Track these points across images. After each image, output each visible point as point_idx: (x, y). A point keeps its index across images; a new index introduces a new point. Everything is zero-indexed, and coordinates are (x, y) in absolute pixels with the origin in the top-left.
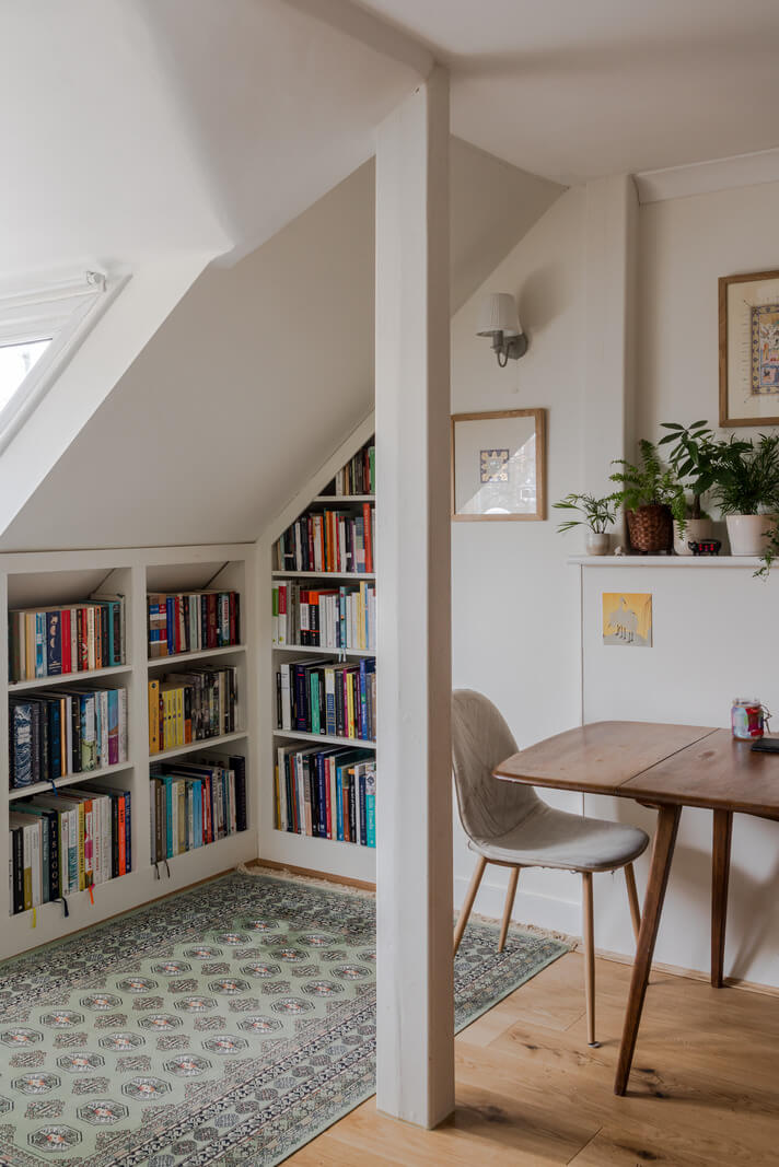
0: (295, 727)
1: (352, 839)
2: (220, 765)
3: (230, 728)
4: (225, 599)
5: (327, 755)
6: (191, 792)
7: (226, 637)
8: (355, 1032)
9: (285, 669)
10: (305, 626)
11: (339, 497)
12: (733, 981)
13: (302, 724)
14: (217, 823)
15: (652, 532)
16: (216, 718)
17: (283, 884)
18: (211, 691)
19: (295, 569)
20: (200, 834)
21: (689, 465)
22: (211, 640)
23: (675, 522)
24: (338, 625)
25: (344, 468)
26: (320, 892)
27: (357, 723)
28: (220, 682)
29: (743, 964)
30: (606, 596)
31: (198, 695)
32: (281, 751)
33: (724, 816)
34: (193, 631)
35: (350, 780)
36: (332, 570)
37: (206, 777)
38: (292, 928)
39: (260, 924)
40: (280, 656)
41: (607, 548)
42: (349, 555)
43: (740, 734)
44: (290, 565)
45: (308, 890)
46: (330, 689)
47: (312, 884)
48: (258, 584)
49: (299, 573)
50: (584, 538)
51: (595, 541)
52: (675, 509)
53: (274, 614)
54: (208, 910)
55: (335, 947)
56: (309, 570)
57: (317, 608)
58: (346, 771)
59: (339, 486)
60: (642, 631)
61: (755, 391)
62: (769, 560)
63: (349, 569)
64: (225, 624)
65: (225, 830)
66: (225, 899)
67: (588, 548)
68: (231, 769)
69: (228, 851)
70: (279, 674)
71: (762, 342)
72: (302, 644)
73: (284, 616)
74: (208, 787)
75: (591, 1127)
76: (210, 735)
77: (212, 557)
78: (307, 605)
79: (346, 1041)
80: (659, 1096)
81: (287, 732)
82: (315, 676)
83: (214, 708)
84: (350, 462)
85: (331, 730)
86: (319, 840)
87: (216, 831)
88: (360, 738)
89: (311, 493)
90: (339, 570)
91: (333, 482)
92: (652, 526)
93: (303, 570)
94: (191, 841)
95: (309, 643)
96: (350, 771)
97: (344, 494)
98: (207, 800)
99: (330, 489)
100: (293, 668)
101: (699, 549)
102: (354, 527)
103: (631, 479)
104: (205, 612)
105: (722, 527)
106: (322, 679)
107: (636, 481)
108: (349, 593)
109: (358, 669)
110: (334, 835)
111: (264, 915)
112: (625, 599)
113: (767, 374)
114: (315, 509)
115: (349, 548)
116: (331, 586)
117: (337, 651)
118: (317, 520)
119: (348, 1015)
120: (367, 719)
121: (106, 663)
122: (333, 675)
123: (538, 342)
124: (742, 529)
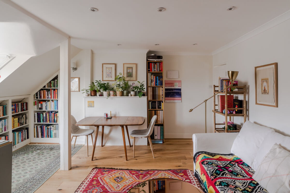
0: (38, 122)
1: (48, 137)
2: (24, 129)
3: (26, 123)
4: (25, 104)
5: (44, 126)
6: (19, 134)
7: (25, 109)
8: (54, 162)
9: (36, 113)
10: (40, 107)
11: (46, 88)
12: (104, 146)
13: (39, 121)
14: (24, 138)
16: (23, 122)
17: (37, 145)
18: (23, 118)
19: (38, 98)
20: (21, 140)
21: (99, 86)
22: (22, 110)
23: (97, 92)
24: (46, 107)
25: (47, 84)
26: (43, 145)
27: (49, 120)
28: (24, 116)
29: (105, 144)
30: (88, 101)
31: (20, 119)
32: (35, 126)
33: (103, 126)
34: (19, 109)
35: (48, 129)
36: (45, 98)
37: (22, 131)
38: (40, 151)
39: (34, 151)
40: (35, 112)
41: (88, 96)
42: (48, 96)
43: (105, 117)
44: (37, 98)
45: (41, 145)
46: (44, 116)
47: (42, 144)
48: (31, 101)
49: (39, 99)
50: (85, 94)
51: (87, 95)
52: (97, 91)
53: (34, 105)
54: (24, 151)
55: (48, 152)
56: (40, 98)
57: (42, 104)
58: (47, 128)
60: (93, 105)
61: (106, 77)
62: (108, 97)
63: (48, 98)
64: (25, 107)
65: (25, 139)
66: (27, 149)
67: (86, 96)
68: (26, 129)
69: (26, 142)
70: (35, 114)
71: (107, 71)
72: (39, 109)
73: (36, 106)
74: (22, 133)
75: (89, 165)
76: (22, 125)
77: (23, 97)
78: (40, 104)
79: (54, 163)
80: (97, 160)
81: (36, 123)
82: (42, 114)
83: (23, 120)
84: (48, 83)
85: (45, 122)
86: (43, 138)
87: (24, 139)
88: (50, 122)
89: (42, 87)
90: (46, 98)
91: (45, 86)
92: (94, 93)
93: (39, 98)
94: (19, 141)
95: (41, 109)
96: (48, 127)
97: (47, 87)
98: (22, 135)
99: (45, 87)
100: (38, 113)
101: (100, 96)
102: (49, 92)
103: (91, 87)
104: (22, 106)
105: (102, 93)
106: (43, 114)
108: (48, 102)
109: (49, 113)
110: (45, 137)
111: (35, 150)
112: (90, 102)
113: (108, 75)
114: (42, 89)
115: (48, 95)
116: (45, 101)
117: (46, 110)
118: (42, 91)
119: (53, 160)
120: (51, 120)
121: (4, 115)
122: (45, 114)
123: (78, 69)
124: (105, 93)
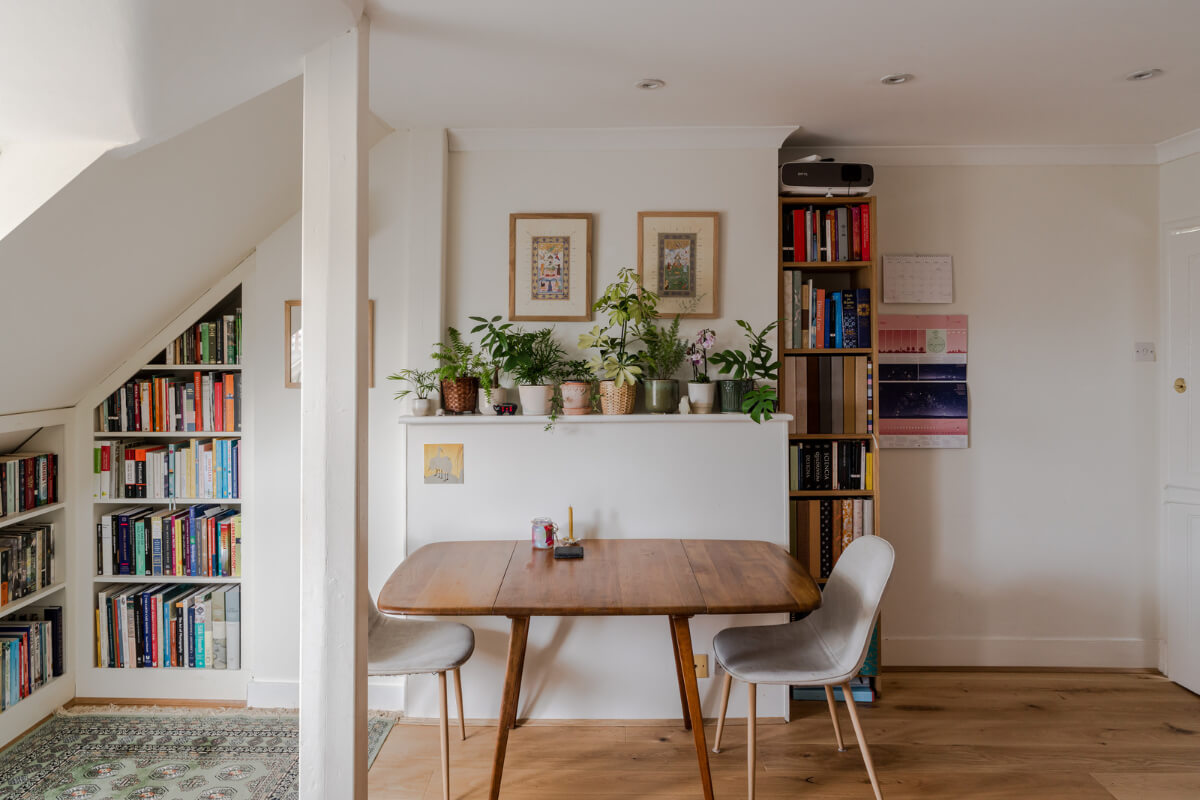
0: (117, 572)
1: (180, 664)
2: (34, 618)
3: (46, 581)
4: (43, 462)
5: (153, 594)
6: (8, 651)
7: (43, 497)
9: (107, 521)
10: (130, 479)
11: (170, 365)
12: (523, 721)
13: (125, 568)
14: (35, 674)
15: (464, 398)
16: (33, 575)
17: (112, 720)
18: (29, 550)
19: (119, 430)
20: (17, 690)
22: (28, 502)
23: (482, 392)
24: (167, 479)
25: (175, 342)
26: (153, 719)
27: (186, 561)
28: (38, 540)
29: (529, 709)
30: (427, 446)
31: (15, 557)
32: (103, 596)
34: (10, 496)
35: (178, 612)
36: (161, 430)
37: (24, 633)
38: (138, 764)
39: (103, 769)
40: (103, 509)
41: (430, 412)
42: (179, 416)
43: (539, 545)
44: (115, 426)
45: (140, 720)
46: (157, 533)
47: (143, 712)
48: (78, 447)
49: (124, 433)
50: (411, 404)
51: (422, 405)
52: (484, 380)
53: (96, 471)
54: (38, 767)
55: (189, 774)
56: (135, 429)
57: (144, 463)
58: (174, 605)
59: (170, 357)
60: (455, 472)
61: (535, 297)
62: (554, 418)
63: (179, 428)
64: (43, 484)
65: (41, 679)
66: (54, 750)
67: (414, 410)
68: (47, 619)
69: (50, 697)
70: (99, 525)
71: (540, 262)
72: (127, 496)
73: (108, 473)
74: (25, 643)
76: (27, 592)
77: (27, 424)
78: (132, 462)
81: (108, 576)
82: (140, 525)
83: (32, 566)
84: (182, 336)
85: (158, 570)
86: (145, 670)
87: (33, 683)
88: (189, 574)
89: (142, 362)
90: (167, 430)
91: (164, 352)
92: (464, 393)
93: (128, 430)
94: (7, 701)
95: (134, 495)
96: (178, 605)
97: (175, 363)
98: (24, 655)
99: (161, 358)
100: (116, 519)
101: (501, 410)
102: (185, 392)
103: (445, 357)
104: (24, 476)
105: (512, 394)
106: (148, 525)
107: (450, 358)
108: (178, 449)
109: (188, 515)
110: (161, 662)
111: (104, 757)
112: (441, 448)
113: (543, 285)
114: (143, 375)
115: (179, 409)
116: (159, 444)
117: (166, 501)
118: (145, 385)
120: (196, 558)
122: (160, 522)
124: (532, 396)
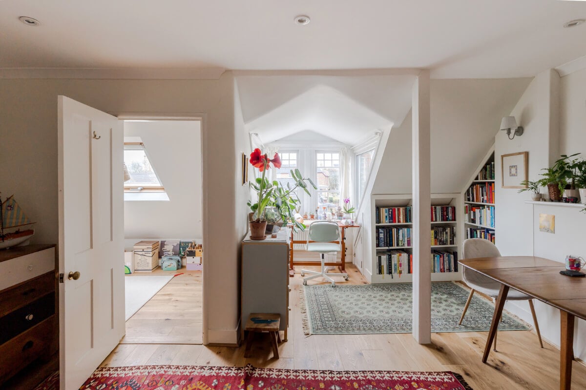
2: (447, 252)
3: (452, 243)
4: (450, 208)
6: (436, 258)
7: (450, 219)
9: (468, 229)
10: (472, 217)
11: (479, 181)
14: (447, 268)
16: (447, 239)
18: (445, 233)
22: (444, 218)
24: (480, 218)
25: (480, 172)
28: (448, 231)
31: (440, 233)
34: (438, 216)
36: (478, 202)
37: (442, 255)
40: (467, 226)
42: (483, 198)
44: (469, 200)
46: (479, 236)
48: (461, 205)
49: (471, 202)
53: (465, 213)
56: (473, 201)
57: (475, 212)
59: (479, 177)
60: (552, 228)
63: (483, 202)
64: (450, 215)
65: (450, 270)
68: (452, 254)
72: (472, 222)
73: (467, 214)
74: (442, 257)
76: (444, 244)
78: (472, 211)
82: (475, 232)
83: (446, 237)
84: (482, 170)
87: (445, 270)
89: (472, 180)
90: (480, 202)
94: (436, 270)
97: (481, 180)
98: (442, 261)
99: (477, 178)
100: (471, 229)
102: (484, 190)
104: (443, 212)
106: (477, 233)
108: (482, 208)
109: (485, 231)
114: (473, 184)
115: (483, 196)
116: (478, 206)
117: (480, 226)
118: (475, 187)
122: (479, 232)
